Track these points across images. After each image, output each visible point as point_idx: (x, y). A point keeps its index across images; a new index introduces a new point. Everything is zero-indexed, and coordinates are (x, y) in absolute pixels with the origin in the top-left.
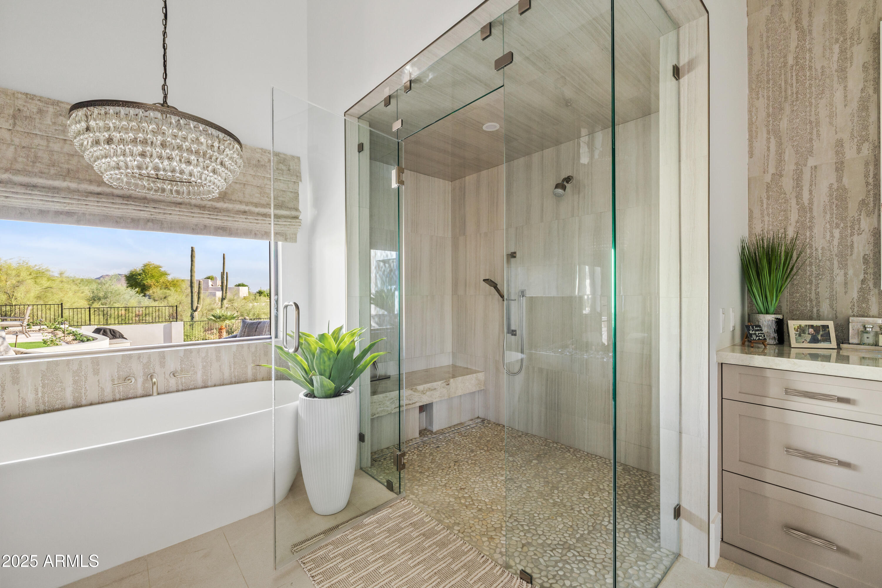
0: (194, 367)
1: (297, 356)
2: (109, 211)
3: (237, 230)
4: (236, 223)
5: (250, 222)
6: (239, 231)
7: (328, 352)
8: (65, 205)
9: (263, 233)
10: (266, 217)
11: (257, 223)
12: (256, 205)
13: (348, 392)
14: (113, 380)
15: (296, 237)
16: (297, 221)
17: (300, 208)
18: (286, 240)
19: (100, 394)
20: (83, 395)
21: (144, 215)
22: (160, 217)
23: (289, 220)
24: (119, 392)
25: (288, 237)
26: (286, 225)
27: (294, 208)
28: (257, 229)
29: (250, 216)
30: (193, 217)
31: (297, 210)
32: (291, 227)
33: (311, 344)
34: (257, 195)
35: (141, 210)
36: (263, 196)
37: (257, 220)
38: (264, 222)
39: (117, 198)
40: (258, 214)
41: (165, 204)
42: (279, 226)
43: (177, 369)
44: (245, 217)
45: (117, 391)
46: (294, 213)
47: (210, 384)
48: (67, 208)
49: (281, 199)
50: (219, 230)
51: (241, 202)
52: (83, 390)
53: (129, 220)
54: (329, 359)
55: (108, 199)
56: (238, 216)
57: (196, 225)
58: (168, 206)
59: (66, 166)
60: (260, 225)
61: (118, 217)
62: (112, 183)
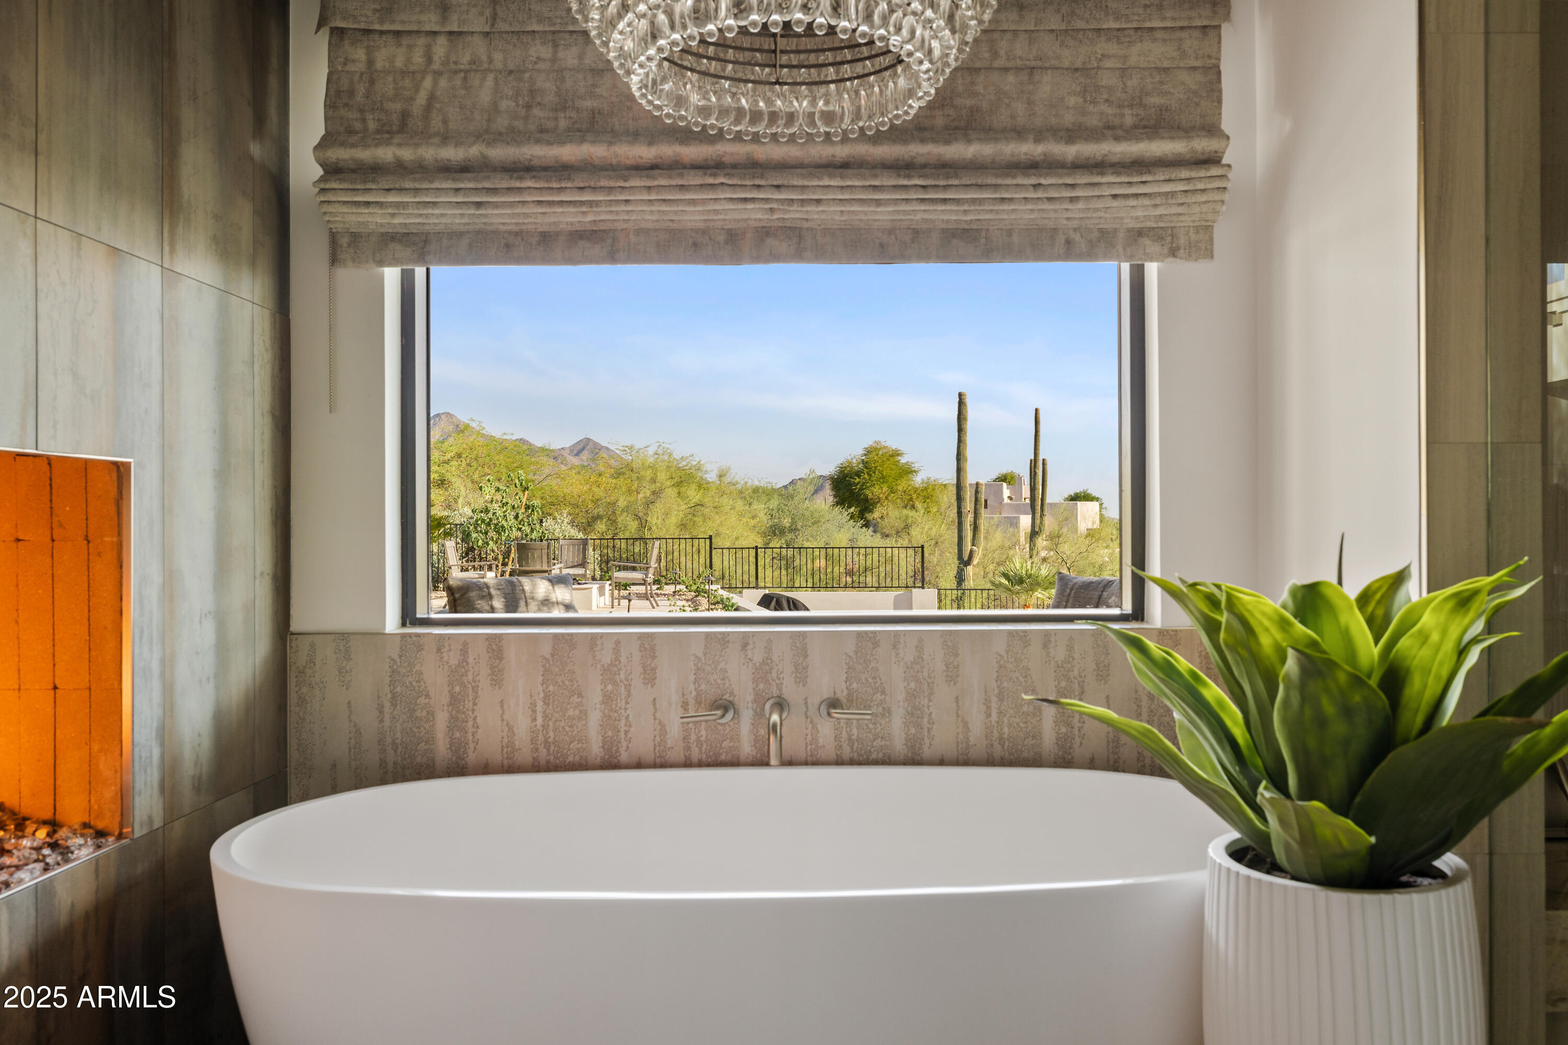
0: (883, 692)
1: (1204, 684)
2: (676, 212)
3: (1010, 232)
4: (1006, 207)
5: (1049, 199)
6: (1015, 238)
7: (1342, 678)
8: (584, 209)
9: (1096, 234)
10: (1102, 174)
11: (1073, 200)
12: (1071, 135)
13: (1439, 875)
14: (685, 705)
15: (1211, 239)
16: (1215, 171)
17: (1226, 126)
18: (1173, 253)
19: (658, 739)
20: (622, 735)
21: (755, 214)
22: (794, 214)
23: (1185, 174)
24: (699, 742)
25: (1182, 241)
26: (1173, 194)
27: (1203, 128)
28: (1075, 223)
29: (1047, 175)
30: (878, 202)
31: (1213, 129)
32: (1191, 199)
33: (1258, 629)
34: (1072, 101)
35: (745, 200)
36: (1094, 102)
37: (1073, 186)
38: (1096, 192)
39: (692, 172)
40: (1080, 166)
41: (804, 171)
42: (1146, 202)
43: (839, 695)
44: (1033, 181)
45: (693, 737)
46: (1202, 145)
47: (927, 752)
48: (590, 218)
49: (1155, 100)
50: (955, 241)
51: (1019, 133)
52: (623, 722)
53: (721, 238)
54: (1347, 712)
55: (670, 177)
56: (1009, 181)
57: (891, 232)
58: (811, 176)
59: (589, 103)
60: (1080, 205)
61: (696, 231)
62: (659, 108)
